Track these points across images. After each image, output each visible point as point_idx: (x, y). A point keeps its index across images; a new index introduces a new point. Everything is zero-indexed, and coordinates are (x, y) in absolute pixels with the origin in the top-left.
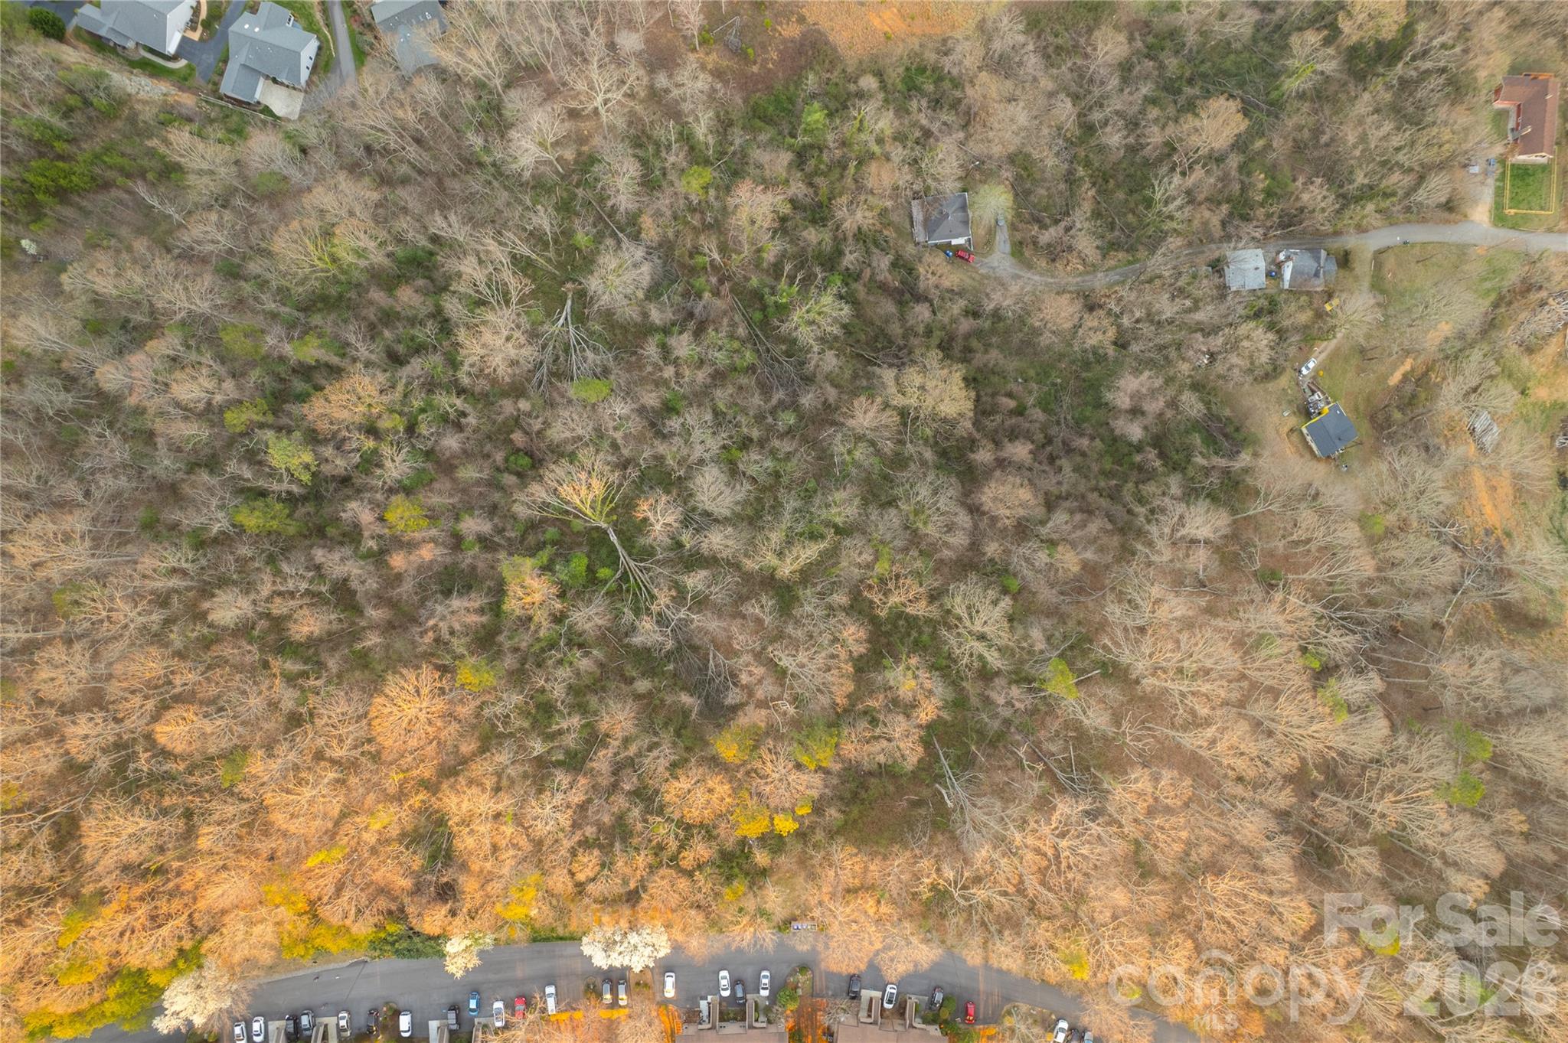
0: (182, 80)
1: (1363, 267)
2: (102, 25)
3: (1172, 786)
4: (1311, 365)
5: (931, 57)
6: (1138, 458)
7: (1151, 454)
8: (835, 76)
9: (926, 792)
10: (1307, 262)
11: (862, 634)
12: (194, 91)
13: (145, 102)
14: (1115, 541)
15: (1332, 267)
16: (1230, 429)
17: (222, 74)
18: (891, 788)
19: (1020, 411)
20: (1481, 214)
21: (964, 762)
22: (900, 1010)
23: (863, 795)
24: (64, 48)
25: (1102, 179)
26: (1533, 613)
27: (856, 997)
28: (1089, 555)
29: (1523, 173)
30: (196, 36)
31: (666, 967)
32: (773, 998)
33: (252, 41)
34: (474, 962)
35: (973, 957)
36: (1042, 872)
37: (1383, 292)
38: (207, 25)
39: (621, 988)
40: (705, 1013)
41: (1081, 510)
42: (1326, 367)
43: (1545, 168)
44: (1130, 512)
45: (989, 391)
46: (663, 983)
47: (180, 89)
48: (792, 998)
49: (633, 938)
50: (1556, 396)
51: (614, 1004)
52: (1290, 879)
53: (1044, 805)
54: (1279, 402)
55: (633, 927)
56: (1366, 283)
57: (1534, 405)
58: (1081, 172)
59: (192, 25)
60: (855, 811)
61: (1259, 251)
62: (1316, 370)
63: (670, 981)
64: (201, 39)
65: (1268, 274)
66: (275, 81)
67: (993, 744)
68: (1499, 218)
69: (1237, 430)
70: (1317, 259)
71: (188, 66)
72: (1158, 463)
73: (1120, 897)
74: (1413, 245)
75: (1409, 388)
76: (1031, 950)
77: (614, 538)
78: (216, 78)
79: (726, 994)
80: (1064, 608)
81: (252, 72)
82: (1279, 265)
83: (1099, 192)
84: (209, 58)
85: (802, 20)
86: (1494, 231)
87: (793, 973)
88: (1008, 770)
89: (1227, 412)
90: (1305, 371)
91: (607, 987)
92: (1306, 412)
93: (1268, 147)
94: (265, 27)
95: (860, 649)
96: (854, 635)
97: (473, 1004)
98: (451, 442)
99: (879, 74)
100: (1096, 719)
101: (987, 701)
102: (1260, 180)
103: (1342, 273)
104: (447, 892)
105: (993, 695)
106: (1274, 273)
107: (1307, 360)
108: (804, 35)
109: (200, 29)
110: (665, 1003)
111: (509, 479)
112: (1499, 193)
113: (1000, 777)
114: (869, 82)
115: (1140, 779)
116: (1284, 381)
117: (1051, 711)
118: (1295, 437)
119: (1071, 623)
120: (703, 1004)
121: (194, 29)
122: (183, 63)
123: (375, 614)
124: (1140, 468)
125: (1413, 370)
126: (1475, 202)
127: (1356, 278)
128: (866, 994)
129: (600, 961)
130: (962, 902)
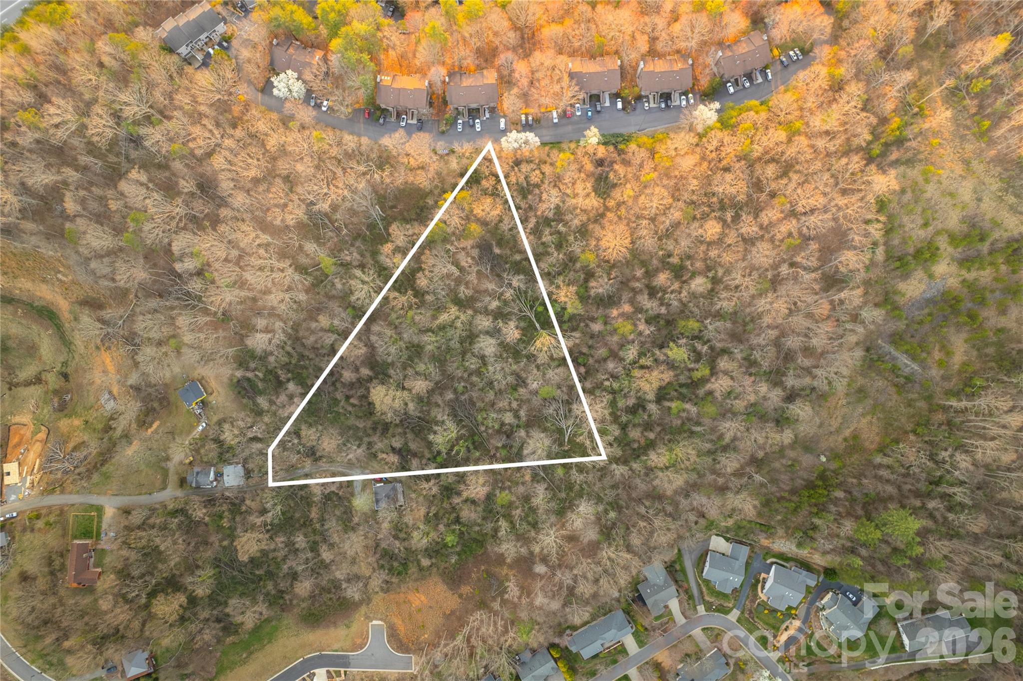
0: (768, 552)
1: (173, 479)
2: (806, 576)
3: (277, 218)
4: (201, 428)
5: (395, 580)
6: (290, 375)
7: (283, 377)
8: (443, 565)
9: (389, 212)
10: (201, 479)
11: (418, 282)
12: (763, 548)
13: (782, 537)
14: (301, 334)
15: (189, 478)
16: (243, 392)
17: (750, 557)
18: (405, 214)
19: (348, 398)
20: (110, 512)
21: (372, 226)
22: (399, 115)
23: (418, 211)
24: (823, 564)
25: (307, 523)
26: (87, 308)
27: (419, 120)
28: (314, 325)
29: (87, 534)
30: (763, 575)
31: (504, 132)
32: (456, 119)
33: (733, 572)
34: (587, 133)
35: (365, 140)
36: (335, 178)
37: (163, 468)
38: (758, 581)
39: (524, 122)
40: (487, 112)
41: (317, 349)
42: (193, 427)
43: (75, 537)
44: (294, 349)
45: (363, 408)
46: (506, 124)
47: (769, 548)
48: (447, 120)
49: (516, 145)
50: (70, 421)
51: (527, 115)
52: (221, 177)
53: (335, 208)
54: (218, 408)
55: (516, 150)
56: (172, 471)
57: (81, 416)
58: (318, 526)
59: (764, 581)
60: (421, 203)
61: (227, 485)
62: (198, 426)
63: (502, 125)
64: (760, 574)
65: (222, 475)
66: (723, 554)
67: (359, 235)
68: (100, 510)
69: (239, 393)
70: (197, 482)
71: (766, 560)
72: (280, 372)
73: (300, 167)
74: (146, 493)
75: (149, 419)
76: (339, 144)
77: (537, 325)
78: (752, 555)
79: (477, 121)
80: (325, 300)
81: (733, 557)
82: (216, 480)
83: (308, 517)
84: (756, 564)
85: (461, 596)
86: (102, 503)
87: (447, 130)
88: (352, 223)
89: (245, 401)
90: (204, 425)
91: (530, 122)
92: (204, 404)
93: (221, 541)
94: (728, 579)
95: (420, 275)
96: (422, 282)
97: (590, 113)
98: (611, 365)
99: (421, 569)
100: (311, 247)
101: (362, 255)
102: (225, 523)
103: (184, 475)
104: (600, 163)
105: (358, 257)
106: (219, 475)
107: (203, 430)
108: (459, 587)
109: (761, 579)
110: (505, 116)
111: (585, 350)
112: (100, 522)
113: (355, 220)
114: (425, 562)
115: (291, 220)
116: (215, 419)
117: (332, 250)
118: (210, 391)
119: (322, 293)
120: (487, 115)
121: (764, 579)
122: (768, 561)
123: (637, 285)
124: (289, 371)
125: (147, 429)
126: (113, 518)
127: (177, 473)
128: (415, 122)
129: (530, 136)
130: (371, 164)
